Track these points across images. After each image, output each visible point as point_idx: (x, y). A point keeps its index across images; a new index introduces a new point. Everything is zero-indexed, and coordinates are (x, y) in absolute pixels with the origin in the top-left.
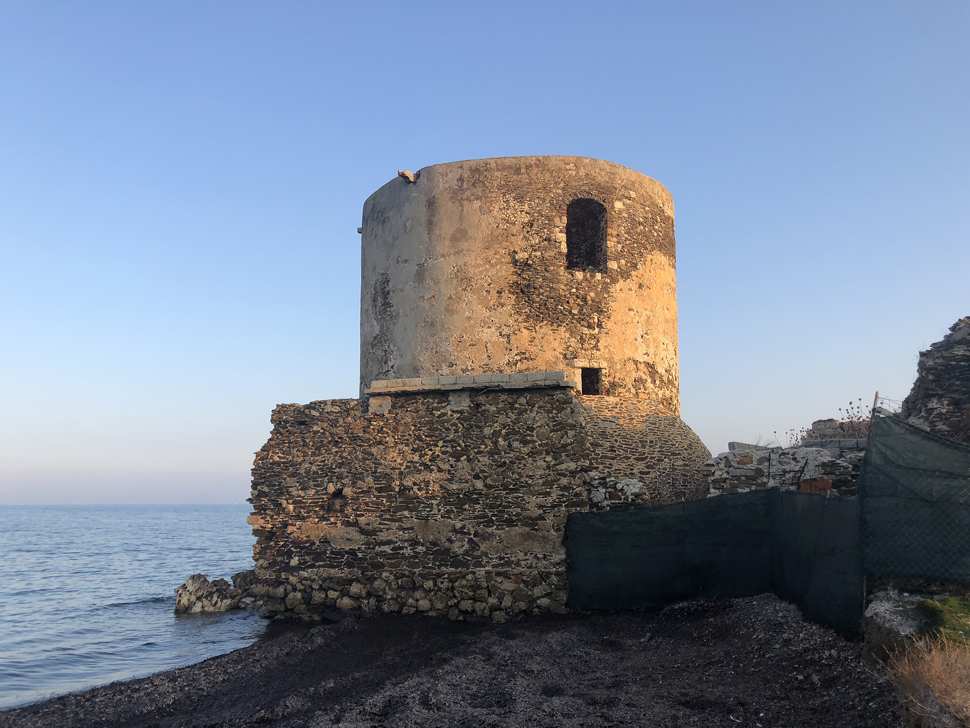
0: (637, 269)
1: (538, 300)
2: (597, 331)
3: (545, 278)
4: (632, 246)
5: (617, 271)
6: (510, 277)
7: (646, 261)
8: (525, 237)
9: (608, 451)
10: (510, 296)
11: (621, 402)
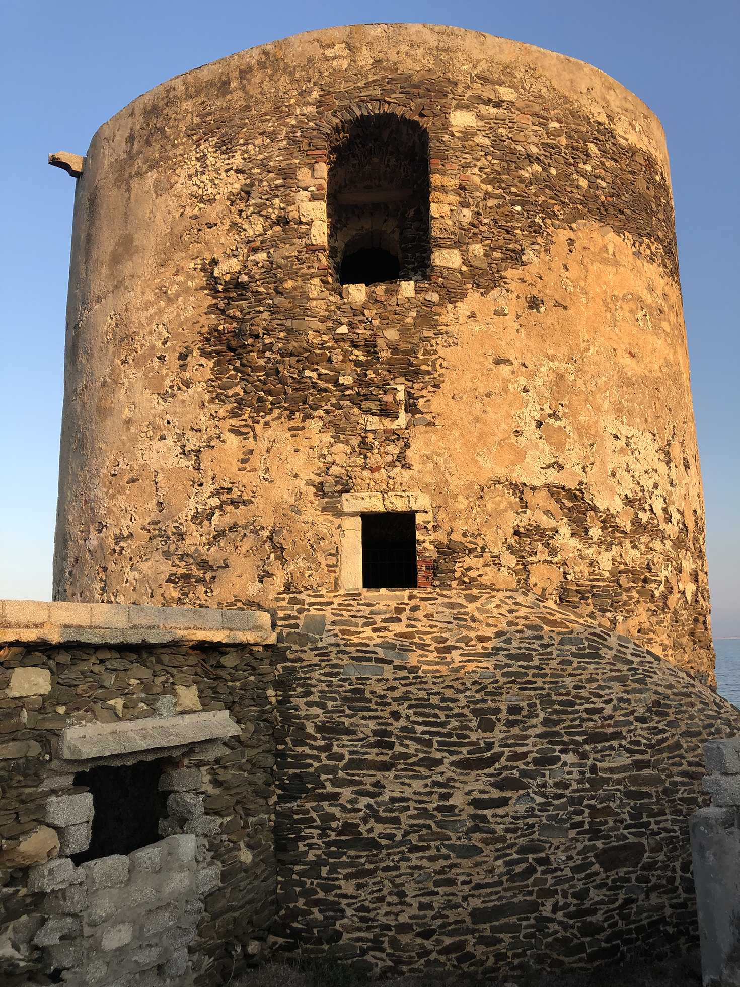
0: (524, 264)
1: (261, 362)
2: (403, 419)
3: (274, 311)
4: (507, 209)
5: (461, 272)
6: (203, 320)
7: (552, 243)
8: (234, 225)
9: (371, 746)
10: (203, 361)
11: (413, 603)
